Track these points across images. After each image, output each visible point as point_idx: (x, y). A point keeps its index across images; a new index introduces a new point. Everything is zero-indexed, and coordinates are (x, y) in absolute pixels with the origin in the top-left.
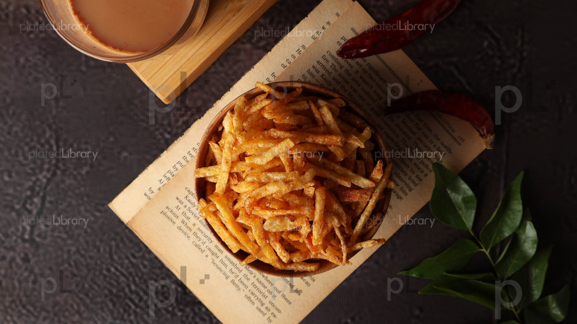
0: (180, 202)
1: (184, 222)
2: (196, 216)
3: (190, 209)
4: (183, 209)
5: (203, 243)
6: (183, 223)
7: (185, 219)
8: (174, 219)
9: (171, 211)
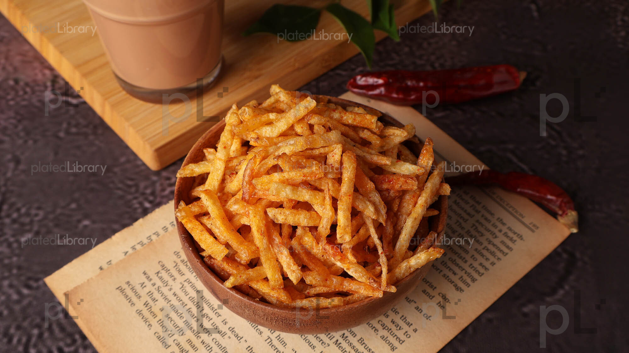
0: (148, 278)
1: (147, 304)
2: (166, 299)
3: (160, 289)
4: (149, 288)
5: (171, 335)
6: (145, 306)
7: (150, 301)
8: (134, 299)
9: (133, 289)
